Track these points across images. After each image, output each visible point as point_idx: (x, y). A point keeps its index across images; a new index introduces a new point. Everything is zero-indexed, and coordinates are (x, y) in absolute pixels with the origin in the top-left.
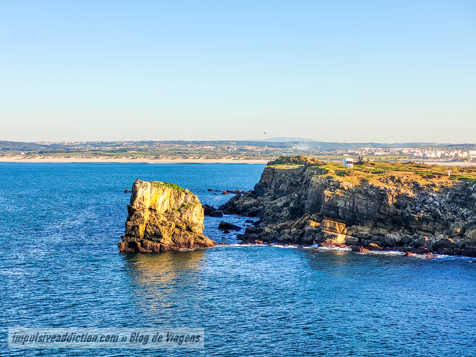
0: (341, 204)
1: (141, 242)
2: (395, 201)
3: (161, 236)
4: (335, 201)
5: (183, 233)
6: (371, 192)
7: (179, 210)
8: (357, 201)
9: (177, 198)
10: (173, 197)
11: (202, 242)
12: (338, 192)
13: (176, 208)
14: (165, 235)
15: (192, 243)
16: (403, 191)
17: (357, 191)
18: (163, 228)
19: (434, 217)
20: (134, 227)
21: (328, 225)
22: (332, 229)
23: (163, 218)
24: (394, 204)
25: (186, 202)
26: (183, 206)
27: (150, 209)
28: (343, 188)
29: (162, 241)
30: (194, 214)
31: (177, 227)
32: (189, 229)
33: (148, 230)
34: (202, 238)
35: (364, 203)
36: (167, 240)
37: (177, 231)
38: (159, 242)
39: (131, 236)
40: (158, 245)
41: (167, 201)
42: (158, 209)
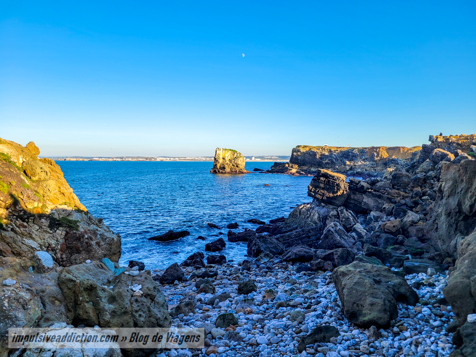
0: (299, 158)
1: (218, 170)
2: (320, 156)
3: (225, 168)
4: (298, 157)
5: (234, 167)
6: (311, 153)
7: (234, 159)
8: (305, 156)
9: (233, 155)
10: (232, 154)
11: (242, 171)
12: (299, 153)
13: (233, 158)
14: (227, 168)
15: (238, 171)
16: (323, 152)
17: (307, 153)
18: (226, 166)
19: (332, 162)
20: (216, 165)
21: (290, 165)
22: (292, 167)
23: (227, 162)
24: (319, 158)
25: (237, 156)
26: (235, 158)
27: (223, 159)
28: (301, 152)
29: (225, 170)
30: (239, 161)
31: (233, 165)
32: (237, 166)
33: (221, 166)
34: (242, 170)
35: (308, 157)
36: (228, 170)
37: (232, 167)
38: (224, 170)
39: (215, 168)
40: (224, 171)
41: (230, 156)
42: (226, 158)
